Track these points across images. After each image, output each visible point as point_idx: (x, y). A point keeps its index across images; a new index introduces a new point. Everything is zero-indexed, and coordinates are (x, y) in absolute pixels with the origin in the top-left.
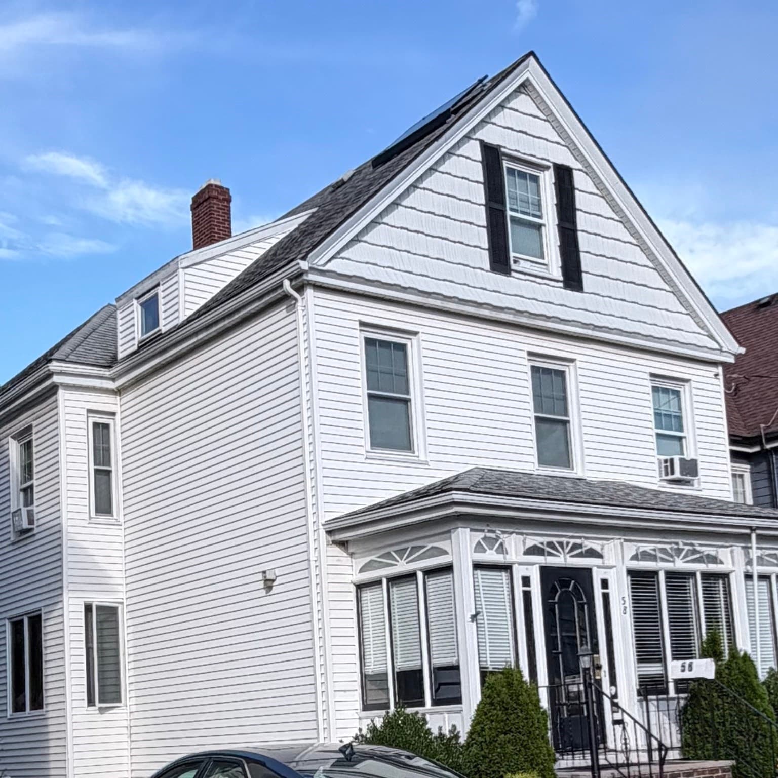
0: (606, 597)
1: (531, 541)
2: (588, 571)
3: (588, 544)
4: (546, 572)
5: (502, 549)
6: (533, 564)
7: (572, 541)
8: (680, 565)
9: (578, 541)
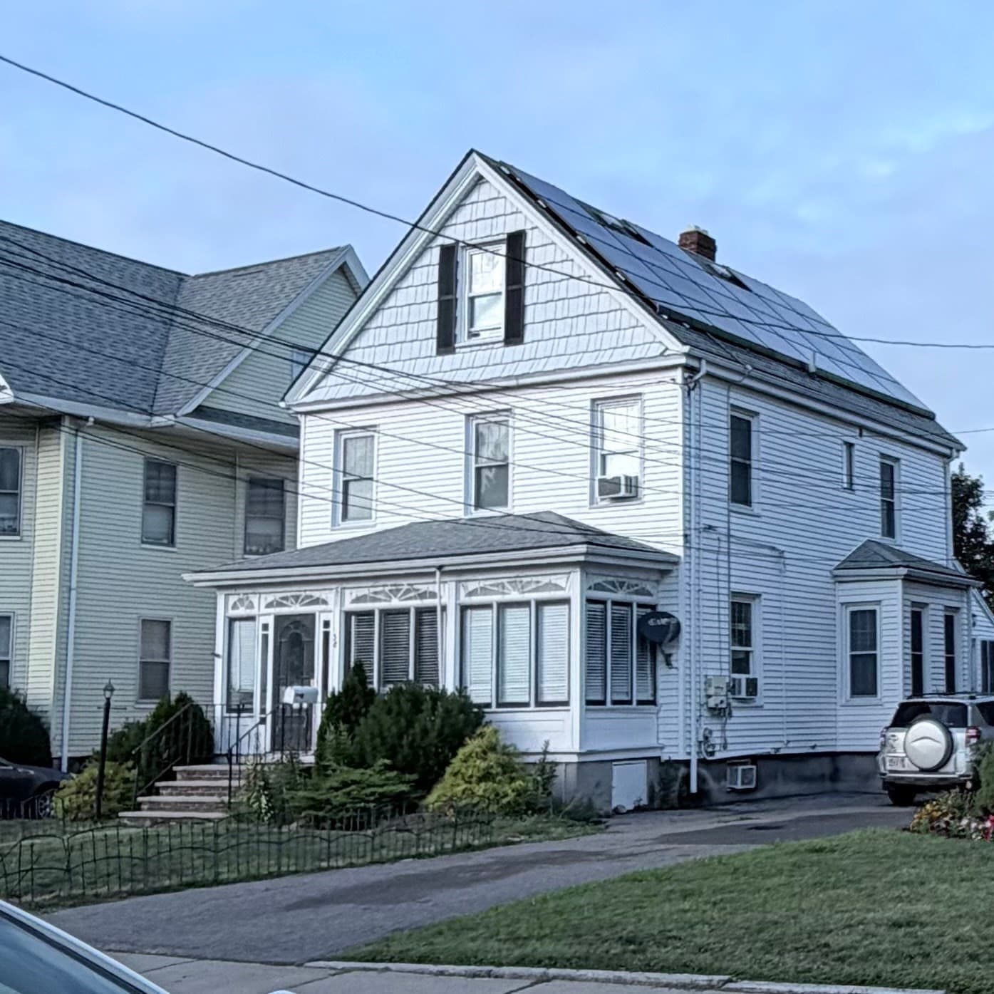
0: (326, 635)
1: (270, 598)
2: (313, 615)
3: (316, 595)
4: (279, 619)
5: (251, 606)
6: (269, 614)
7: (303, 594)
8: (396, 603)
9: (308, 593)
